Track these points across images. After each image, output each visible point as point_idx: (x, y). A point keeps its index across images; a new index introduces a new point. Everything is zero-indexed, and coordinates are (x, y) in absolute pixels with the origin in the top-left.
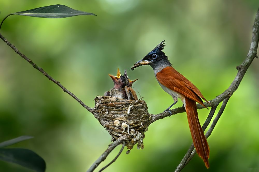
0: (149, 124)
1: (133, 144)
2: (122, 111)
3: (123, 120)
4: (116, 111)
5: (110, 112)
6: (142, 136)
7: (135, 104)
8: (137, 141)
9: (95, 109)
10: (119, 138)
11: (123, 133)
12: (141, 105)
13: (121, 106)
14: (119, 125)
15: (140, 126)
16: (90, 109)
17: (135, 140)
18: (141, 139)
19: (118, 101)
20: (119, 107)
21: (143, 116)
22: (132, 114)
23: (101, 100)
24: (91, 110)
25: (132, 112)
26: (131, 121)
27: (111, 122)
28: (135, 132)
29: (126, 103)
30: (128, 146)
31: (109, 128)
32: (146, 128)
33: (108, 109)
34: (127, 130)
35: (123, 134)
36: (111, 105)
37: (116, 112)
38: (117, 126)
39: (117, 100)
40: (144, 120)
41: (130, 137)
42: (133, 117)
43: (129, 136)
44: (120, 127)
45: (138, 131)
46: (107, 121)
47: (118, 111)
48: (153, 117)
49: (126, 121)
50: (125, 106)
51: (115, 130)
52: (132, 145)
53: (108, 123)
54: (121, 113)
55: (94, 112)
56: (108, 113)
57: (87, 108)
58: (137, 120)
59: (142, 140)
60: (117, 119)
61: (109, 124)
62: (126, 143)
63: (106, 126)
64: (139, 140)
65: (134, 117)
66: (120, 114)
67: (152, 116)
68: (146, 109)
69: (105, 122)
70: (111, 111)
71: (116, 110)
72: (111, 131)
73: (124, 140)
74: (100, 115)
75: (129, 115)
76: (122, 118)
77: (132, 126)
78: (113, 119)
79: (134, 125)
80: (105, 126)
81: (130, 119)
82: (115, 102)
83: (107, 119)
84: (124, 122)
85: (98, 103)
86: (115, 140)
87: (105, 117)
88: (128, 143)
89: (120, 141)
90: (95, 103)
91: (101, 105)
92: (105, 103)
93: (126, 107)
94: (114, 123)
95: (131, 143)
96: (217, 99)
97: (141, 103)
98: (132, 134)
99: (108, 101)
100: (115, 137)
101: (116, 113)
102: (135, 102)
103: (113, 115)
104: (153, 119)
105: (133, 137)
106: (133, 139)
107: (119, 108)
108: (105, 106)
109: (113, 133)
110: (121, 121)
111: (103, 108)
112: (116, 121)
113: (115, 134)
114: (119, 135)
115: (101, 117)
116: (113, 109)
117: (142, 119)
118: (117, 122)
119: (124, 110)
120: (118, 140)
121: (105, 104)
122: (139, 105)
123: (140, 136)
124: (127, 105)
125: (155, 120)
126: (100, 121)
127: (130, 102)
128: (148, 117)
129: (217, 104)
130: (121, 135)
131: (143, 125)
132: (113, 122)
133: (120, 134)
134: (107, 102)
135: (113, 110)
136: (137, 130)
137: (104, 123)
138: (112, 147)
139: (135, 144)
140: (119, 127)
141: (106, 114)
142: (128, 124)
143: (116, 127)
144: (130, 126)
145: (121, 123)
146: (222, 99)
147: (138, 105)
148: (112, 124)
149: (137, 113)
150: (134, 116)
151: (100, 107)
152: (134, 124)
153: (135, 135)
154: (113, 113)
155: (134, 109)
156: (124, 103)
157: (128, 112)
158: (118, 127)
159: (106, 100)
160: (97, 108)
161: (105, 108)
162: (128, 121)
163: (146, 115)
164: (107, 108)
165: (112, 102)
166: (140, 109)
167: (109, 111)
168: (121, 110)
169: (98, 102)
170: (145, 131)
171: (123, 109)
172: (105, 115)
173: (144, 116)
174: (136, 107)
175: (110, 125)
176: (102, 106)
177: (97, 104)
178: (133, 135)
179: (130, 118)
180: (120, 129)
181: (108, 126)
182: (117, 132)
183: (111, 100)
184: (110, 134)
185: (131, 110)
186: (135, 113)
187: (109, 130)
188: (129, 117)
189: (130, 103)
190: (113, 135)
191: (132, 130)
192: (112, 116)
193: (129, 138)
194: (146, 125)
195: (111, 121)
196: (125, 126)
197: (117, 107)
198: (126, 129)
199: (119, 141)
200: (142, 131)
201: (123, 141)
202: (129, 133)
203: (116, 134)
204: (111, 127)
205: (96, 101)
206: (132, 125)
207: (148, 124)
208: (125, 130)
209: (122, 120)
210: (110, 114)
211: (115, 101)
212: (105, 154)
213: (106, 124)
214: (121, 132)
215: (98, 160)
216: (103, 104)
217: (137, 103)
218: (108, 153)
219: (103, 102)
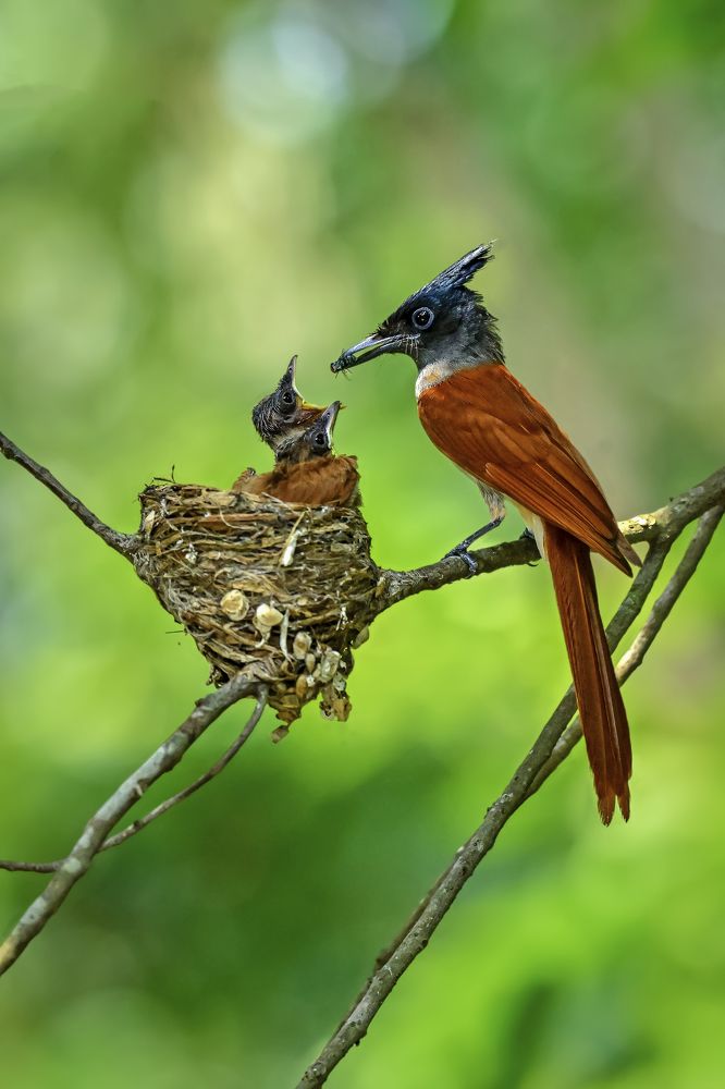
0: (376, 612)
1: (304, 701)
2: (260, 552)
3: (261, 594)
4: (235, 553)
5: (204, 555)
6: (343, 665)
7: (317, 525)
8: (320, 685)
9: (140, 537)
10: (241, 673)
11: (259, 650)
12: (343, 526)
14: (245, 614)
15: (335, 623)
16: (117, 540)
17: (310, 681)
18: (340, 676)
19: (243, 506)
20: (248, 534)
21: (349, 579)
22: (302, 568)
23: (168, 502)
24: (121, 545)
25: (303, 558)
26: (296, 596)
27: (209, 601)
28: (314, 646)
29: (275, 517)
30: (280, 706)
31: (197, 625)
32: (363, 632)
33: (197, 542)
34: (279, 635)
35: (262, 656)
36: (209, 526)
37: (230, 555)
38: (233, 617)
39: (237, 505)
40: (352, 596)
41: (290, 668)
42: (304, 582)
43: (285, 664)
44: (247, 624)
45: (325, 642)
46: (190, 593)
47: (242, 551)
48: (395, 583)
49: (275, 598)
50: (271, 532)
51: (227, 635)
52: (296, 706)
53: (196, 604)
54: (256, 561)
55: (134, 551)
56: (197, 557)
57: (103, 532)
58: (324, 594)
59: (342, 684)
60: (235, 586)
61: (199, 609)
62: (272, 692)
63: (184, 618)
64: (331, 681)
65: (311, 581)
66: (248, 567)
67: (389, 580)
68: (365, 546)
69: (182, 600)
70: (209, 550)
71: (233, 549)
72: (209, 639)
73: (263, 681)
74: (160, 566)
75: (290, 572)
76: (259, 584)
77: (299, 622)
78: (218, 587)
79: (308, 614)
80: (180, 614)
81: (293, 591)
82: (229, 513)
83: (189, 584)
84: (267, 600)
85: (153, 512)
86: (225, 678)
87: (185, 578)
88: (280, 695)
89: (244, 687)
90: (142, 512)
91: (168, 521)
92: (187, 515)
93: (276, 533)
94: (222, 603)
95: (294, 693)
96: (675, 511)
97: (345, 520)
98: (300, 654)
99: (198, 505)
101: (231, 562)
102: (319, 516)
103: (219, 567)
104: (394, 592)
106: (302, 678)
107: (247, 539)
108: (186, 528)
109: (215, 649)
110: (254, 598)
111: (176, 537)
112: (230, 596)
113: (226, 655)
114: (243, 658)
115: (166, 575)
116: (220, 543)
117: (344, 588)
118: (234, 602)
119: (267, 548)
120: (239, 680)
121: (183, 519)
122: (335, 527)
123: (332, 666)
124: (282, 525)
125: (402, 596)
126: (159, 594)
127: (296, 513)
128: (373, 583)
129: (675, 530)
130: (251, 658)
131: (350, 615)
132: (219, 601)
133: (248, 653)
134: (193, 510)
135: (219, 549)
136: (322, 637)
137: (178, 602)
138: (209, 708)
139: (310, 699)
140: (243, 622)
141: (187, 562)
142: (283, 613)
143: (232, 624)
144: (292, 619)
145: (254, 607)
146: (695, 509)
147: (329, 529)
148: (214, 608)
149: (322, 564)
150: (310, 574)
151: (160, 534)
152: (310, 610)
153: (310, 659)
154: (221, 559)
155: (311, 544)
156: (269, 519)
157: (287, 559)
158: (238, 624)
159: (187, 501)
160: (148, 536)
161: (185, 537)
162: (281, 595)
163: (363, 571)
164: (194, 538)
165: (214, 512)
166: (337, 548)
167: (200, 552)
168: (253, 547)
169: (154, 509)
170: (358, 641)
171: (266, 543)
172: (184, 568)
173: (353, 576)
174: (322, 538)
175: (205, 611)
176: (173, 527)
177: (151, 517)
178: (303, 661)
179: (293, 586)
181: (196, 616)
182: (235, 645)
183: (210, 503)
184: (204, 654)
185: (297, 551)
186: (317, 564)
187: (196, 635)
188: (288, 579)
189: (294, 520)
190: (216, 655)
191: (300, 637)
192: (214, 573)
193: (287, 672)
194: (364, 618)
195: (208, 594)
196: (271, 619)
197: (240, 536)
198: (276, 630)
199: (243, 684)
200: (344, 641)
201: (261, 686)
202: (285, 651)
203: (229, 653)
204: (206, 624)
205: (144, 505)
206: (303, 617)
207: (369, 613)
208: (268, 635)
209: (255, 594)
210: (203, 565)
211: (230, 509)
212: (179, 741)
213: (187, 607)
214: (252, 643)
215: (149, 766)
216: (176, 520)
217: (327, 520)
218: (192, 738)
219: (175, 510)
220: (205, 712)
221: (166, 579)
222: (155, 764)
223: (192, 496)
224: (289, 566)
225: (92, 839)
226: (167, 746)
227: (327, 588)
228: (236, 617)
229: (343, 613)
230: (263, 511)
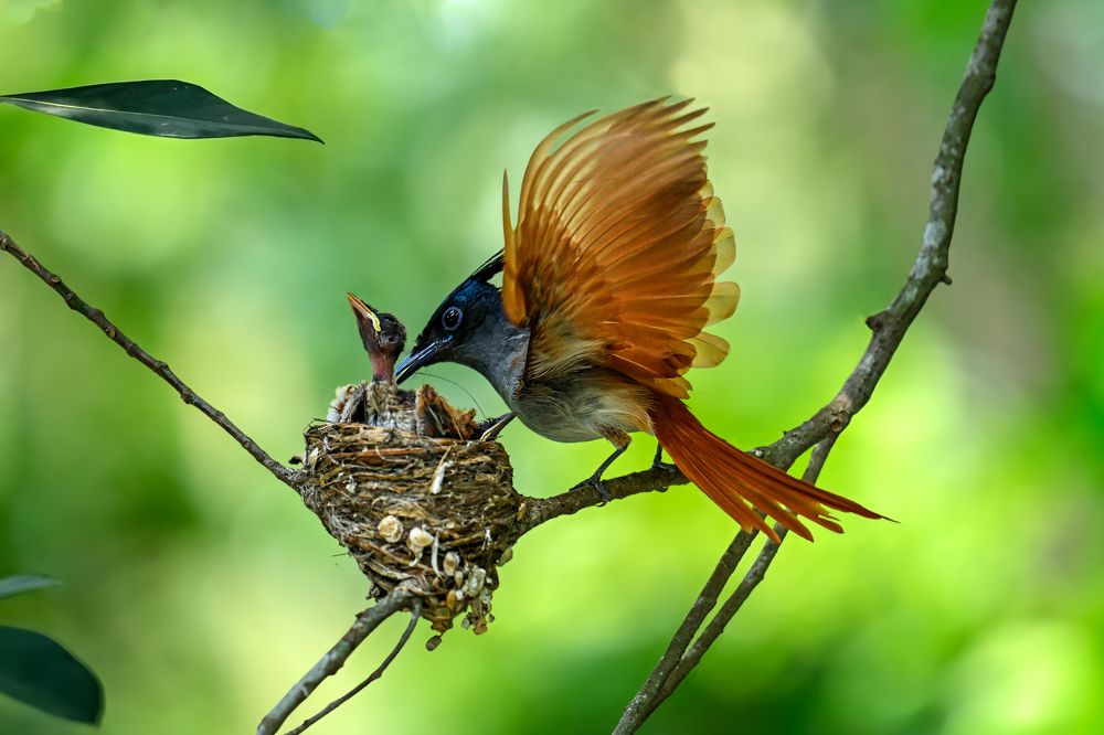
0: (518, 535)
1: (454, 613)
2: (412, 482)
3: (413, 519)
4: (389, 483)
5: (364, 485)
6: (489, 581)
7: (463, 457)
8: (468, 599)
9: (306, 471)
10: (397, 589)
11: (412, 568)
12: (487, 458)
13: (406, 464)
14: (400, 536)
15: (481, 543)
16: (286, 474)
17: (459, 595)
18: (486, 591)
19: (396, 441)
20: (401, 466)
21: (492, 505)
22: (450, 496)
23: (330, 439)
24: (290, 478)
25: (451, 487)
26: (444, 521)
27: (368, 526)
28: (462, 564)
29: (425, 451)
30: (433, 618)
31: (357, 547)
32: (507, 552)
33: (356, 474)
34: (430, 555)
35: (416, 574)
36: (367, 460)
37: (386, 485)
38: (389, 540)
39: (390, 441)
40: (496, 520)
41: (440, 584)
42: (452, 507)
43: (436, 580)
44: (401, 546)
45: (472, 561)
46: (351, 519)
47: (396, 481)
48: (535, 508)
49: (427, 522)
50: (422, 464)
51: (384, 555)
52: (448, 617)
53: (356, 529)
54: (408, 490)
55: (301, 483)
56: (357, 487)
57: (274, 467)
58: (470, 518)
59: (488, 598)
60: (390, 512)
61: (359, 533)
62: (425, 605)
63: (346, 541)
64: (478, 595)
65: (458, 507)
66: (402, 495)
67: (529, 506)
68: (507, 475)
69: (344, 525)
70: (367, 481)
71: (388, 480)
72: (368, 560)
73: (416, 595)
74: (324, 496)
75: (439, 499)
76: (412, 510)
77: (448, 543)
78: (375, 513)
79: (456, 536)
80: (342, 538)
81: (442, 516)
82: (384, 448)
83: (351, 512)
84: (419, 524)
85: (317, 449)
86: (383, 594)
87: (346, 506)
88: (434, 608)
89: (400, 600)
90: (307, 449)
91: (330, 456)
92: (345, 451)
93: (426, 465)
94: (379, 528)
95: (446, 606)
96: (788, 443)
97: (488, 453)
98: (449, 571)
99: (356, 441)
100: (381, 583)
101: (386, 491)
102: (464, 450)
103: (377, 496)
104: (534, 517)
105: (451, 583)
106: (452, 592)
107: (400, 471)
108: (346, 462)
109: (374, 568)
110: (408, 523)
111: (337, 470)
112: (386, 521)
113: (384, 573)
114: (399, 575)
115: (329, 504)
117: (488, 513)
118: (389, 526)
119: (419, 478)
120: (395, 595)
121: (343, 454)
122: (479, 459)
123: (479, 581)
124: (432, 458)
125: (542, 520)
126: (324, 521)
127: (444, 447)
128: (515, 509)
129: (788, 460)
130: (406, 575)
131: (494, 536)
132: (376, 525)
133: (403, 571)
134: (352, 446)
135: (376, 480)
136: (469, 556)
137: (342, 527)
138: (368, 620)
139: (460, 611)
140: (398, 543)
141: (347, 492)
142: (434, 535)
143: (388, 545)
144: (441, 541)
145: (408, 530)
146: (806, 441)
147: (474, 461)
148: (372, 532)
149: (469, 492)
150: (458, 501)
151: (324, 467)
152: (458, 533)
153: (459, 575)
154: (377, 489)
155: (457, 474)
156: (420, 453)
157: (436, 487)
158: (393, 546)
159: (347, 438)
160: (312, 470)
161: (345, 470)
162: (432, 520)
163: (505, 497)
164: (353, 470)
165: (371, 447)
166: (481, 477)
167: (359, 483)
168: (406, 477)
169: (317, 446)
170: (502, 561)
171: (417, 474)
172: (345, 497)
173: (496, 503)
174: (467, 469)
175: (364, 535)
176: (334, 462)
177: (315, 452)
178: (452, 578)
179: (442, 511)
180: (402, 551)
181: (357, 539)
182: (391, 564)
183: (366, 440)
184: (365, 573)
185: (445, 481)
186: (463, 492)
187: (358, 556)
188: (437, 506)
189: (442, 453)
190: (375, 573)
191: (449, 556)
192: (371, 501)
193: (438, 587)
194: (507, 539)
195: (367, 519)
196: (423, 540)
197: (394, 467)
198: (427, 550)
199: (398, 598)
200: (490, 560)
201: (414, 601)
202: (436, 569)
203: (386, 572)
204: (366, 546)
205: (309, 443)
206: (451, 539)
207: (511, 535)
208: (421, 555)
209: (409, 519)
210: (362, 494)
211: (384, 445)
212: (341, 649)
213: (349, 532)
214: (406, 562)
215: (314, 671)
216: (337, 455)
217: (472, 453)
218: (353, 646)
219: (336, 446)
220: (364, 623)
221: (329, 508)
222: (319, 669)
223: (351, 434)
224: (438, 494)
226: (331, 654)
227: (472, 513)
228: (392, 540)
229: (488, 535)
230: (413, 446)
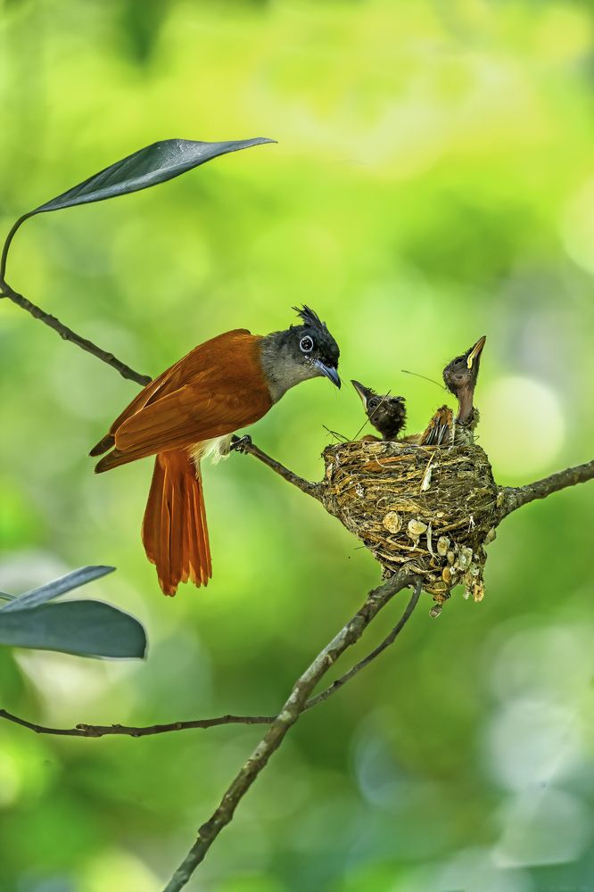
0: (500, 518)
1: (451, 585)
2: (406, 483)
3: (410, 513)
4: (389, 486)
5: (369, 490)
6: (477, 557)
7: (446, 460)
8: (460, 573)
9: (324, 483)
10: (401, 570)
11: (413, 552)
12: (466, 459)
13: (401, 469)
14: (400, 527)
15: (466, 528)
16: (309, 488)
17: (452, 571)
18: (475, 565)
19: (391, 452)
20: (396, 471)
21: (473, 495)
22: (437, 491)
23: (341, 455)
24: (313, 490)
25: (437, 484)
26: (435, 512)
27: (376, 522)
28: (452, 546)
29: (415, 457)
30: (432, 591)
31: (369, 540)
32: (491, 533)
33: (362, 481)
34: (426, 540)
35: (415, 557)
36: (369, 469)
37: (386, 488)
38: (392, 531)
39: (386, 451)
40: (477, 508)
41: (436, 563)
42: (440, 501)
43: (432, 560)
44: (402, 536)
45: (461, 542)
46: (362, 518)
47: (394, 484)
48: (512, 496)
49: (421, 514)
50: (412, 468)
51: (389, 544)
52: (446, 589)
53: (366, 526)
54: (404, 490)
55: (322, 494)
56: (364, 492)
57: (300, 482)
58: (456, 508)
59: (476, 571)
60: (391, 509)
61: (369, 529)
62: (425, 581)
63: (361, 536)
64: (468, 569)
65: (445, 500)
66: (399, 494)
67: (507, 494)
68: (487, 471)
69: (358, 523)
70: (372, 485)
71: (388, 483)
72: (379, 549)
73: (417, 574)
74: (340, 502)
75: (430, 496)
76: (408, 506)
77: (439, 529)
78: (380, 511)
79: (445, 523)
80: (358, 534)
81: (433, 508)
82: (383, 458)
83: (361, 512)
84: (414, 517)
85: (332, 464)
87: (357, 508)
88: (432, 583)
89: (404, 579)
90: (325, 465)
91: (341, 469)
92: (354, 463)
93: (417, 468)
95: (442, 580)
97: (467, 454)
98: (442, 552)
99: (360, 455)
101: (387, 493)
102: (446, 453)
103: (380, 497)
104: (511, 502)
106: (446, 569)
107: (396, 475)
108: (354, 472)
109: (384, 556)
110: (406, 516)
111: (348, 480)
112: (388, 517)
113: (392, 559)
114: (402, 560)
115: (345, 508)
116: (378, 480)
117: (470, 503)
118: (392, 523)
119: (412, 479)
120: (400, 575)
121: (351, 466)
122: (459, 460)
123: (467, 558)
124: (421, 462)
125: (518, 505)
126: (343, 521)
127: (431, 453)
128: (494, 497)
130: (408, 559)
131: (477, 521)
132: (382, 521)
133: (405, 555)
134: (357, 459)
135: (378, 484)
136: (458, 539)
137: (356, 525)
139: (455, 584)
140: (399, 534)
141: (357, 497)
142: (427, 524)
143: (392, 536)
144: (433, 529)
145: (406, 522)
147: (455, 462)
148: (379, 527)
149: (453, 487)
150: (444, 495)
151: (337, 477)
152: (447, 520)
153: (450, 555)
154: (380, 491)
155: (442, 473)
156: (410, 459)
157: (425, 486)
158: (395, 536)
159: (353, 453)
160: (329, 482)
161: (354, 479)
162: (425, 512)
163: (485, 489)
164: (360, 478)
165: (372, 458)
166: (462, 475)
167: (365, 488)
168: (401, 480)
169: (332, 461)
170: (487, 540)
171: (410, 476)
172: (356, 501)
173: (476, 494)
174: (450, 468)
175: (372, 530)
176: (345, 473)
177: (331, 467)
178: (446, 557)
179: (432, 504)
181: (368, 534)
182: (396, 551)
183: (368, 453)
184: (378, 560)
185: (433, 479)
186: (448, 487)
187: (371, 548)
188: (428, 501)
189: (429, 457)
190: (384, 559)
191: (443, 540)
192: (376, 502)
193: (434, 566)
194: (489, 523)
195: (374, 517)
196: (419, 529)
197: (391, 473)
198: (423, 537)
199: (402, 577)
200: (477, 541)
201: (415, 579)
202: (431, 551)
203: (393, 557)
204: (375, 539)
205: (326, 460)
206: (442, 526)
207: (493, 519)
208: (418, 541)
209: (406, 513)
210: (368, 497)
211: (382, 455)
212: (357, 622)
213: (362, 529)
214: (407, 548)
215: (337, 641)
216: (346, 468)
217: (453, 456)
218: (367, 620)
219: (345, 460)
220: (375, 599)
221: (345, 511)
222: (341, 639)
223: (356, 449)
224: (427, 491)
225: (298, 696)
226: (349, 626)
227: (457, 503)
228: (394, 531)
229: (472, 520)
230: (405, 454)
